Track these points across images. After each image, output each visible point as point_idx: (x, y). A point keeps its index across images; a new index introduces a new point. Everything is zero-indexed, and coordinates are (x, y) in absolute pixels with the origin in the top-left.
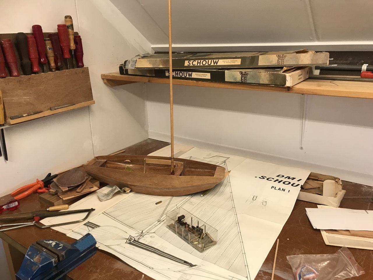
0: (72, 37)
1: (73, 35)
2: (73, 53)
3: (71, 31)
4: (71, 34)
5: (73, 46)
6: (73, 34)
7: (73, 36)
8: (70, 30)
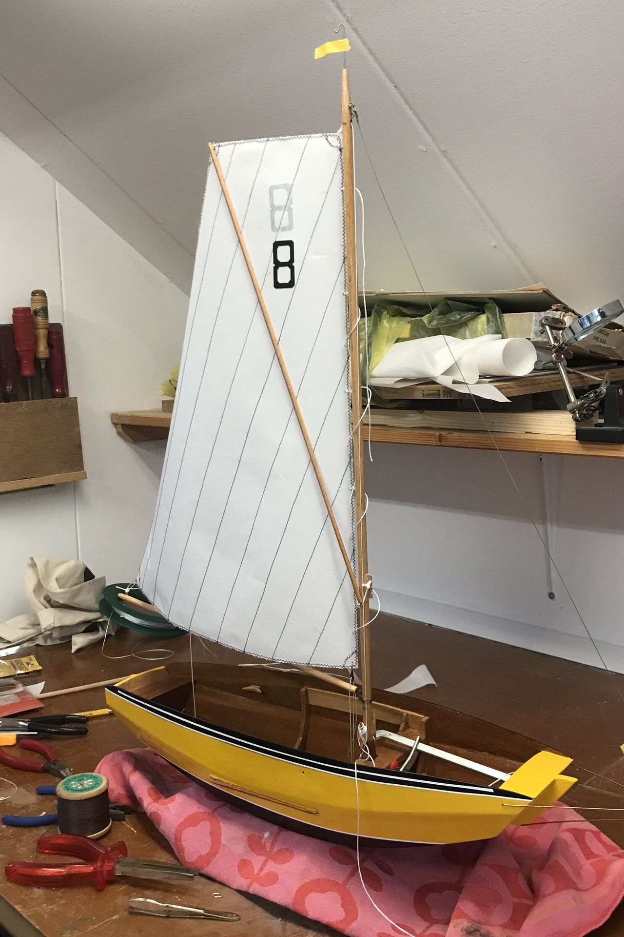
0: (42, 333)
1: (45, 328)
2: (43, 366)
3: (42, 321)
4: (40, 326)
5: (43, 350)
6: (44, 326)
7: (47, 330)
8: (40, 319)
